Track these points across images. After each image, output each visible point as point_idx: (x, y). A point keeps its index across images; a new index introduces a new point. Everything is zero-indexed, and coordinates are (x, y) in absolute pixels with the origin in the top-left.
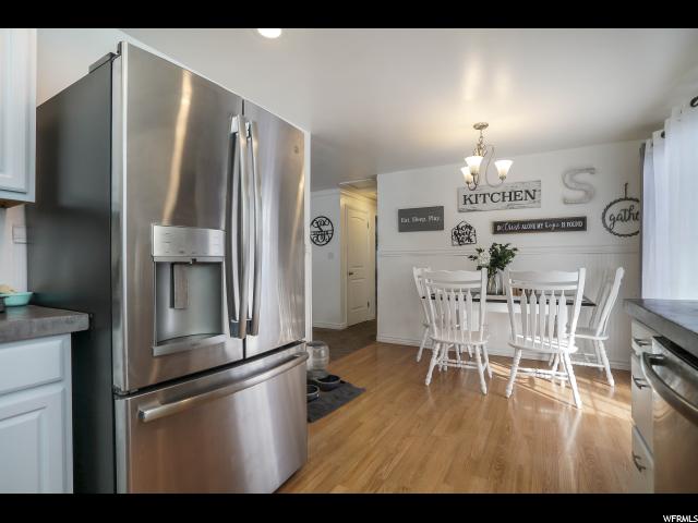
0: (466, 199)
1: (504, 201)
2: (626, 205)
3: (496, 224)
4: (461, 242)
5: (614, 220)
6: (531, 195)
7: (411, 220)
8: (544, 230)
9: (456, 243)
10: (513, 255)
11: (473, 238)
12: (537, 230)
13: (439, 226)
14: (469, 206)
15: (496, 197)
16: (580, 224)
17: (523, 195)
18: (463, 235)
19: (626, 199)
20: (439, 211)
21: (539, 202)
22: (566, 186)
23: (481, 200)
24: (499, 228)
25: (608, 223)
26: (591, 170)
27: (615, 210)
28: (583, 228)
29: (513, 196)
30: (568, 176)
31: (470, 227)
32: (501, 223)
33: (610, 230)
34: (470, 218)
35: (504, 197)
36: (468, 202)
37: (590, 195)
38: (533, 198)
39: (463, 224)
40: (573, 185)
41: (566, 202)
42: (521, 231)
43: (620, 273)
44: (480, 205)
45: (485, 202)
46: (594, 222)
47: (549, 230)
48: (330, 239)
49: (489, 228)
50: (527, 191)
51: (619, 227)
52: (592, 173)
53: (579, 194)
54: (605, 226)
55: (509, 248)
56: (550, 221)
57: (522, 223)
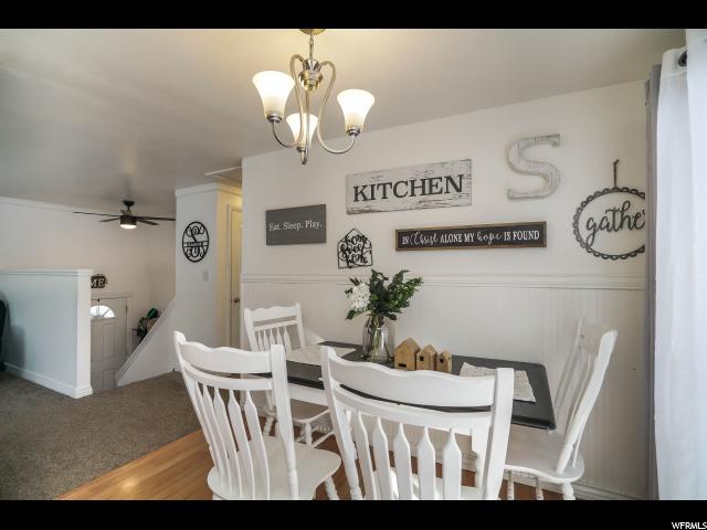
0: (358, 193)
1: (413, 195)
2: (617, 200)
3: (400, 234)
4: (350, 263)
5: (594, 229)
6: (456, 184)
7: (282, 226)
8: (476, 244)
9: (343, 264)
11: (367, 256)
12: (463, 245)
13: (318, 237)
14: (362, 204)
15: (402, 189)
16: (534, 235)
17: (442, 184)
18: (353, 250)
19: (616, 189)
20: (318, 212)
21: (468, 195)
22: (512, 167)
23: (378, 193)
24: (406, 240)
25: (585, 234)
26: (553, 139)
27: (596, 211)
28: (541, 242)
29: (426, 187)
30: (514, 150)
31: (363, 239)
32: (409, 233)
33: (588, 247)
34: (364, 224)
35: (413, 188)
36: (360, 197)
37: (551, 183)
38: (459, 190)
39: (354, 234)
40: (522, 166)
41: (512, 196)
42: (439, 245)
43: (608, 341)
44: (378, 203)
45: (385, 197)
46: (560, 233)
47: (483, 244)
48: (205, 253)
49: (392, 240)
50: (449, 178)
51: (604, 241)
52: (555, 144)
53: (538, 183)
54: (579, 239)
56: (486, 230)
57: (440, 232)
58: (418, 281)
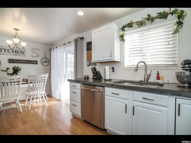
1: (13, 53)
2: (45, 59)
5: (43, 62)
6: (23, 53)
8: (26, 63)
10: (20, 70)
12: (24, 63)
15: (10, 51)
17: (20, 52)
21: (25, 55)
22: (33, 52)
23: (3, 51)
25: (42, 63)
26: (38, 50)
27: (43, 60)
28: (37, 63)
29: (16, 52)
30: (33, 50)
35: (13, 51)
37: (38, 56)
38: (23, 54)
41: (32, 56)
45: (5, 51)
46: (39, 62)
47: (28, 63)
51: (44, 64)
53: (36, 55)
55: (19, 68)
56: (28, 61)
57: (19, 60)
58: (20, 68)
